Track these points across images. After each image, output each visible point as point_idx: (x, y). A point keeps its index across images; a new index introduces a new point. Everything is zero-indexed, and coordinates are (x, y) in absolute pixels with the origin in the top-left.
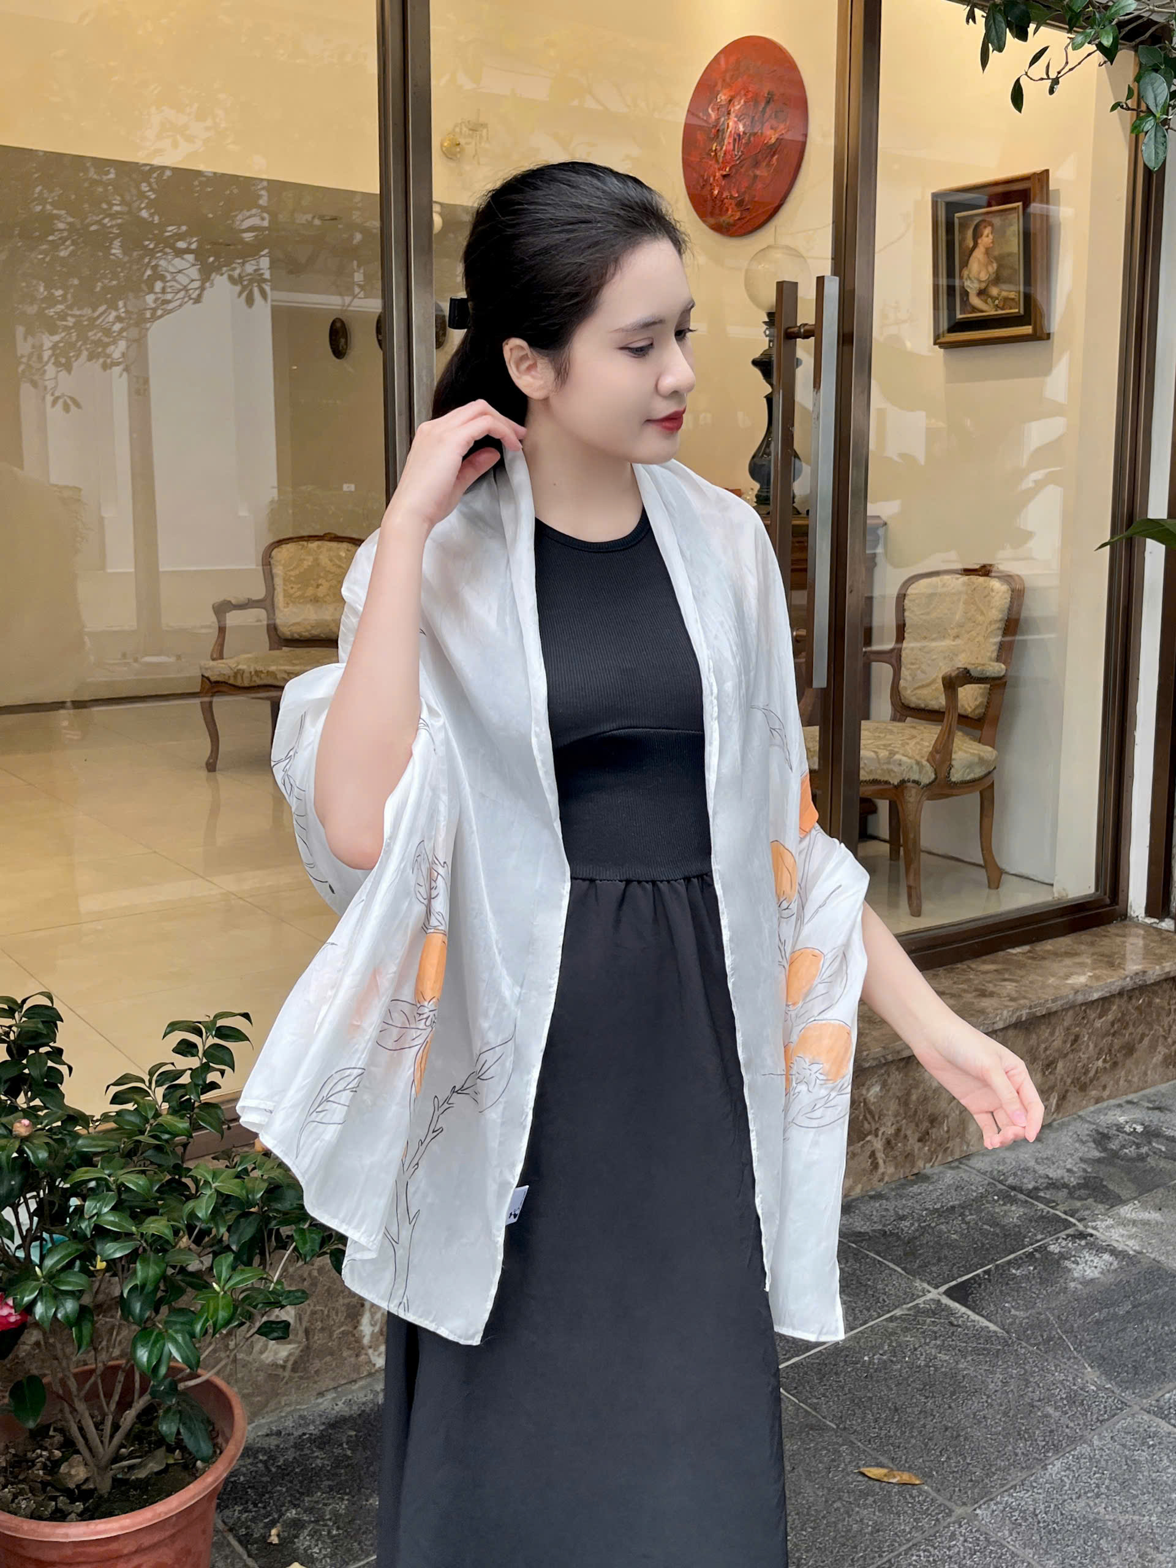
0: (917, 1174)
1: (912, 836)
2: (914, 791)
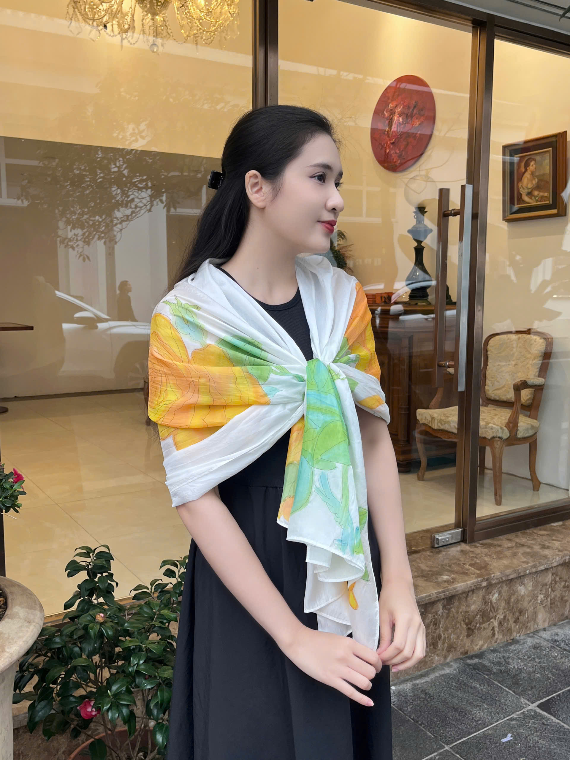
0: (513, 639)
1: (498, 465)
2: (499, 443)
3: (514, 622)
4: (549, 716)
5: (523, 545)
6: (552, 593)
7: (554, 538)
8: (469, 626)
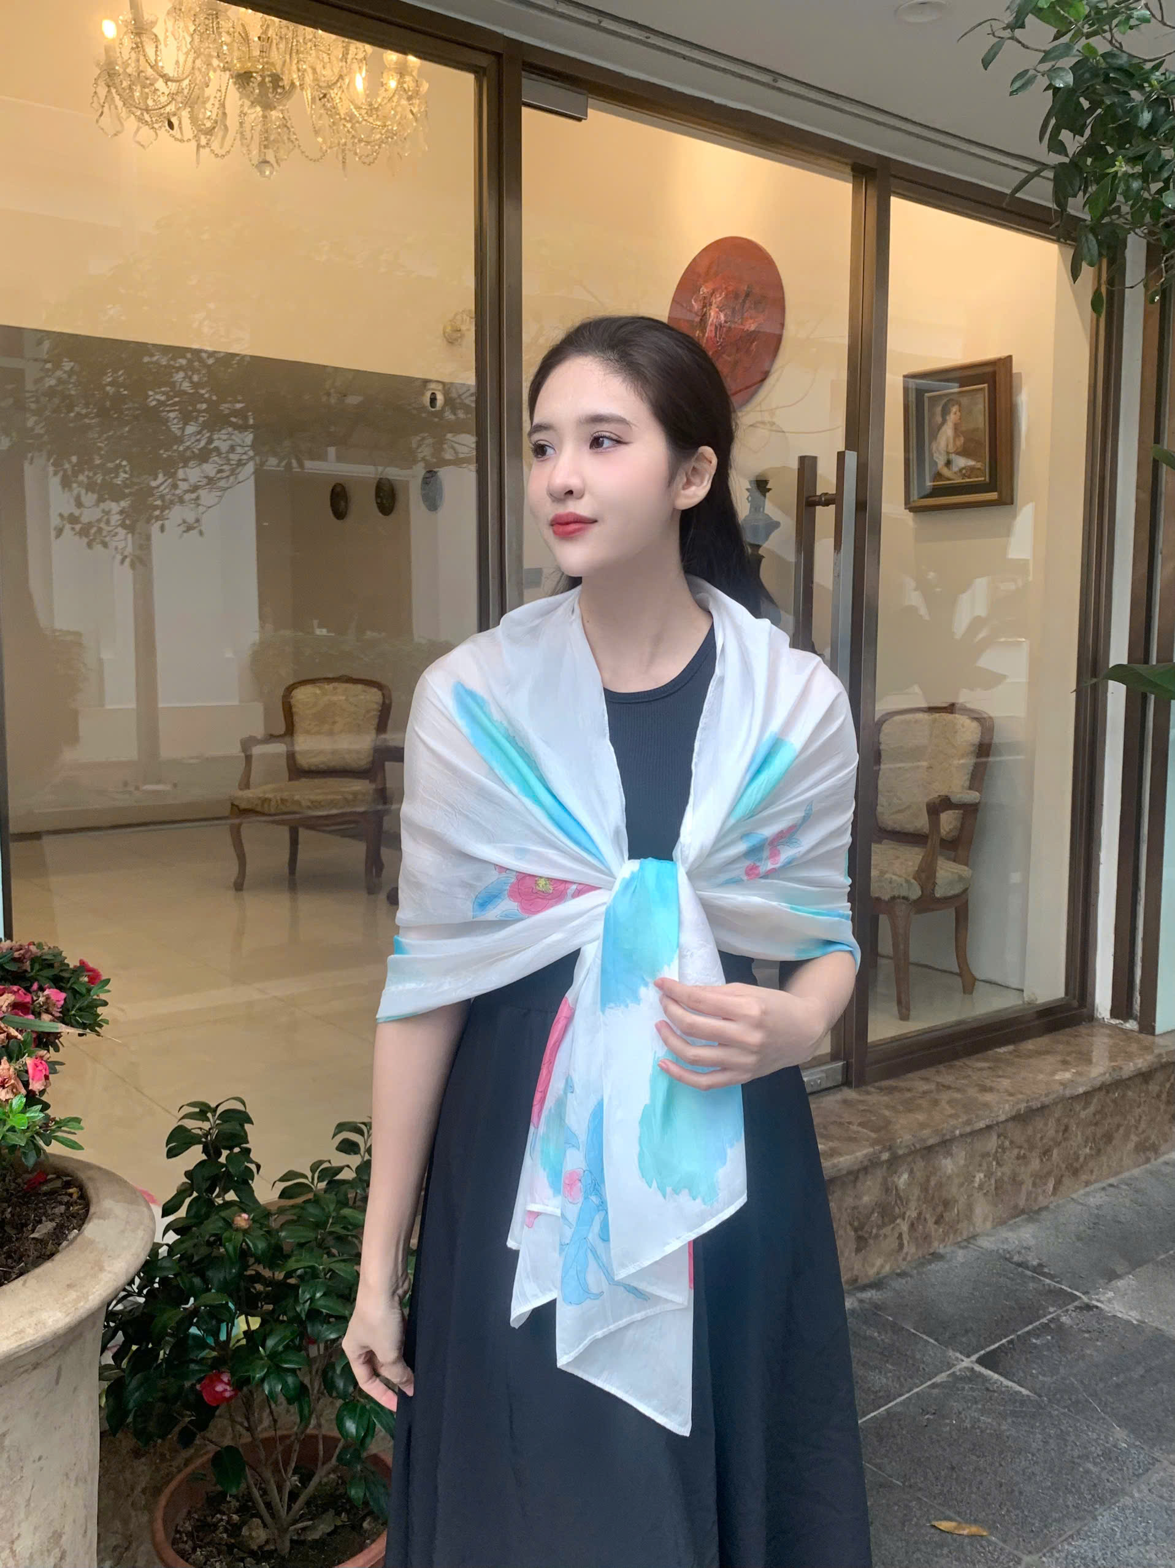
0: (933, 1254)
1: (902, 947)
2: (904, 907)
3: (936, 1223)
4: (996, 1376)
5: (949, 1088)
6: (999, 1169)
7: (1000, 1073)
8: (860, 1233)
